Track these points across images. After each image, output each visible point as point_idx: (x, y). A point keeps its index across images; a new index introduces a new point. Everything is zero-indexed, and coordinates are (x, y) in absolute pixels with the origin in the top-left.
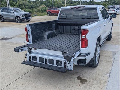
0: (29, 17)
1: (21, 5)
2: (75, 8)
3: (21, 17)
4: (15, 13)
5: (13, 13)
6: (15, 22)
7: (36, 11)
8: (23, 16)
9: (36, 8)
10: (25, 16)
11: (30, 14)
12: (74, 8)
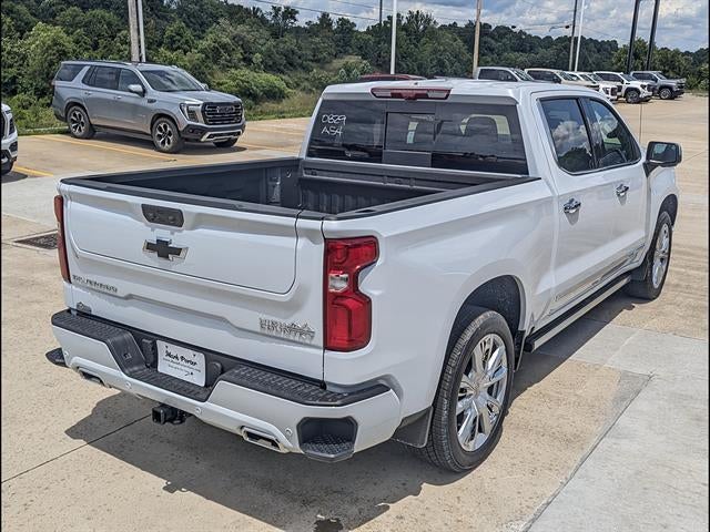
0: (230, 120)
1: (224, 46)
2: (400, 96)
3: (184, 121)
4: (152, 93)
5: (143, 93)
6: (150, 144)
7: (306, 84)
8: (192, 115)
9: (307, 70)
10: (203, 112)
11: (237, 105)
12: (394, 96)
